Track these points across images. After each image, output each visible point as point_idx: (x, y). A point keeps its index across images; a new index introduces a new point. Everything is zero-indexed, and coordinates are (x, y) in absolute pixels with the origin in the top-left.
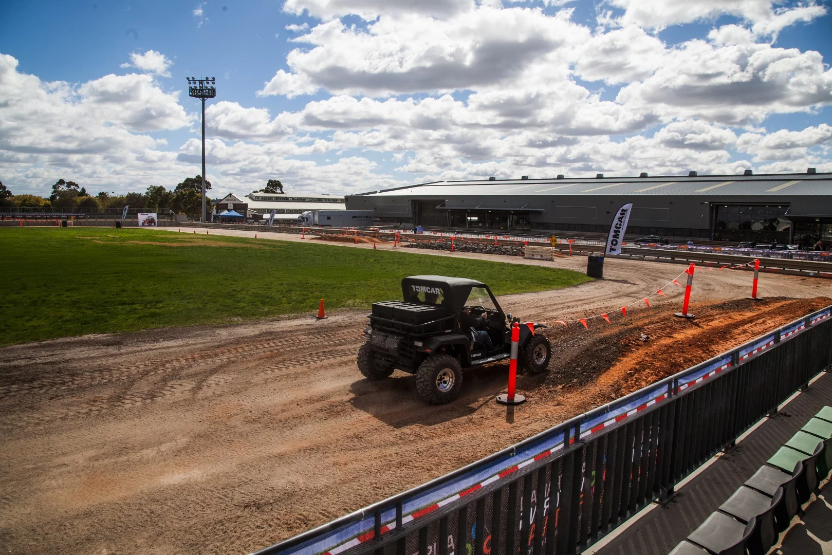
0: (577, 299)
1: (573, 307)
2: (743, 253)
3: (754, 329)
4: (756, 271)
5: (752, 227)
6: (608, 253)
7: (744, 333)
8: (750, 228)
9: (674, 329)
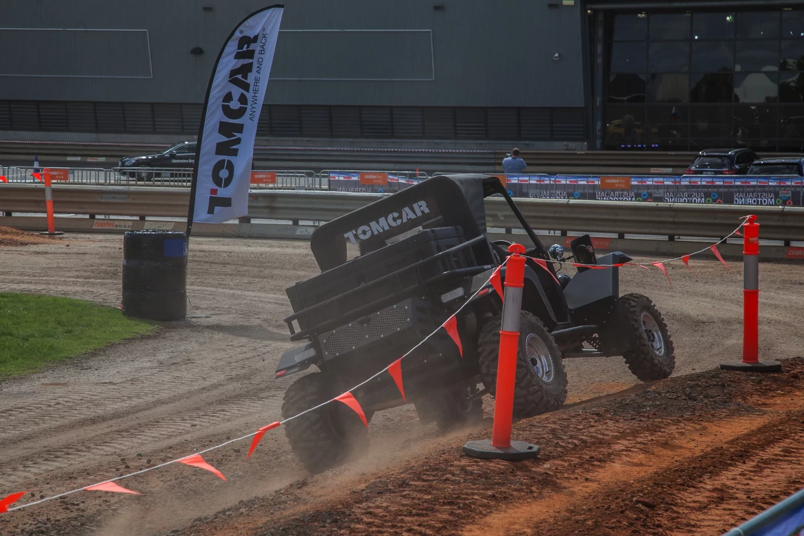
0: (87, 413)
1: (68, 449)
2: (707, 195)
3: (753, 485)
4: (752, 259)
5: (737, 91)
6: (201, 214)
7: (721, 500)
8: (731, 97)
9: (467, 507)
